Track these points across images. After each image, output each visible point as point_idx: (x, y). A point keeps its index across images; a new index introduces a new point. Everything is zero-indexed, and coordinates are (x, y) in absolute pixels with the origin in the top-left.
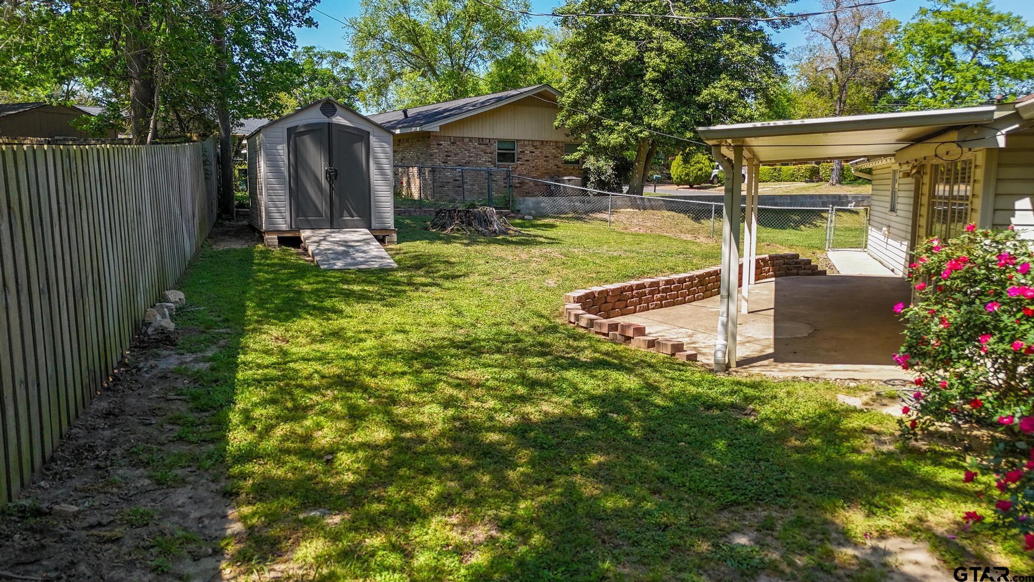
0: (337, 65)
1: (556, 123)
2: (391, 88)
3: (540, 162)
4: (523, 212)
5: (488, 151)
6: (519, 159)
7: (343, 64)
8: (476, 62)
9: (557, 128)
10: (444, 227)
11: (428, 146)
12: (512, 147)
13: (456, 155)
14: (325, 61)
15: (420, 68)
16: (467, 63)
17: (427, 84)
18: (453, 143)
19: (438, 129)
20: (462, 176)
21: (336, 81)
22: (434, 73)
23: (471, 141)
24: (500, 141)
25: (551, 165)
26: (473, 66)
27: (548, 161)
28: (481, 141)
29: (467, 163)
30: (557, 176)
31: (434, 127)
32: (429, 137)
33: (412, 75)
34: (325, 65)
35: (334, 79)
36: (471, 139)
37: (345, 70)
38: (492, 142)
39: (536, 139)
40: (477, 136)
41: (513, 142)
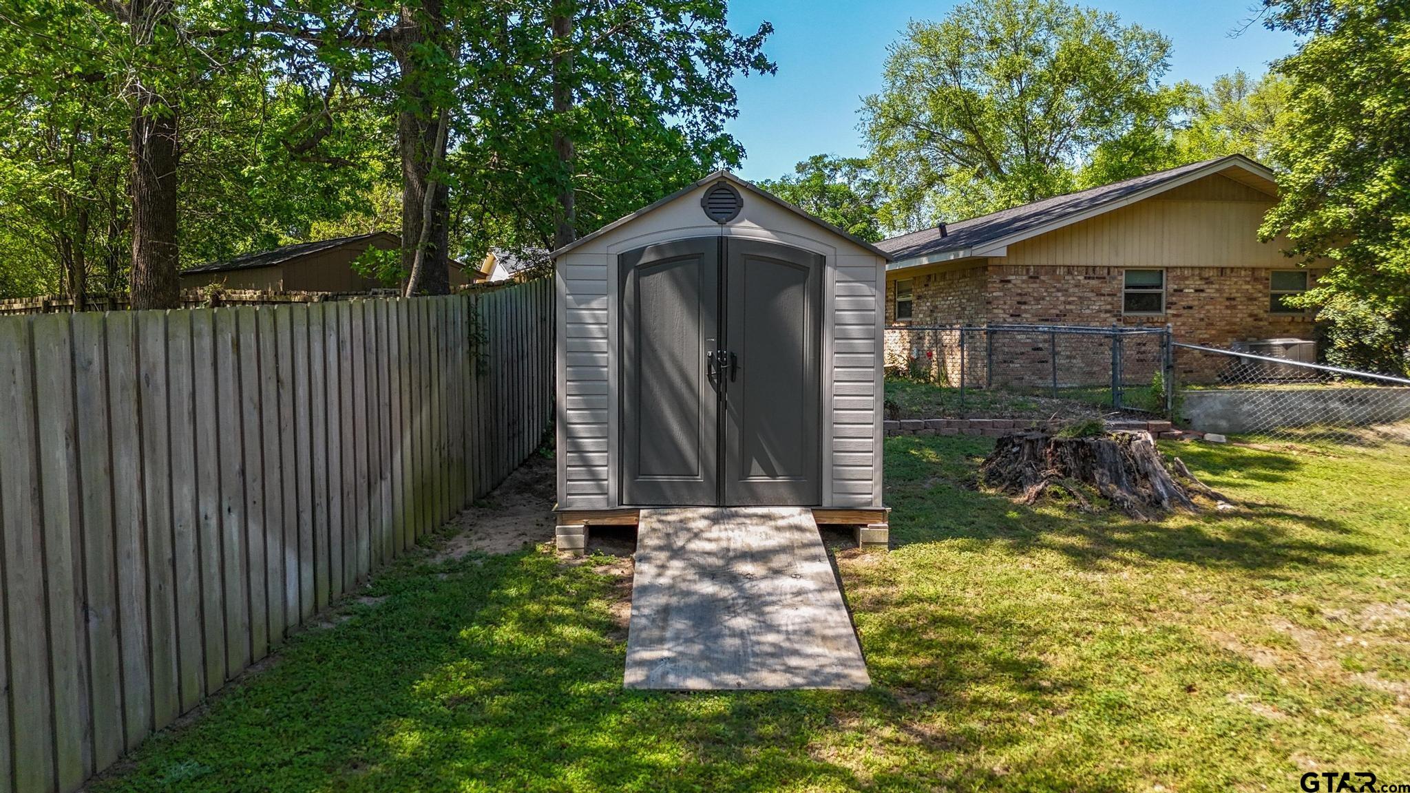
0: (855, 177)
1: (1264, 230)
2: (927, 198)
3: (1217, 310)
4: (1198, 423)
5: (1106, 290)
6: (1170, 305)
7: (866, 176)
8: (1068, 148)
9: (1265, 240)
10: (1016, 485)
11: (983, 285)
12: (1155, 281)
13: (1039, 300)
14: (839, 174)
15: (974, 165)
16: (1052, 150)
17: (986, 187)
18: (1034, 278)
19: (1003, 253)
20: (1052, 342)
21: (853, 199)
22: (997, 169)
23: (1069, 273)
24: (1131, 271)
25: (1241, 315)
26: (1062, 154)
27: (1234, 307)
28: (1090, 271)
29: (1061, 316)
30: (1256, 339)
31: (997, 249)
32: (985, 268)
33: (961, 175)
34: (840, 179)
35: (850, 196)
36: (1070, 269)
37: (865, 184)
38: (1114, 272)
39: (1211, 264)
40: (1083, 263)
41: (1159, 272)
